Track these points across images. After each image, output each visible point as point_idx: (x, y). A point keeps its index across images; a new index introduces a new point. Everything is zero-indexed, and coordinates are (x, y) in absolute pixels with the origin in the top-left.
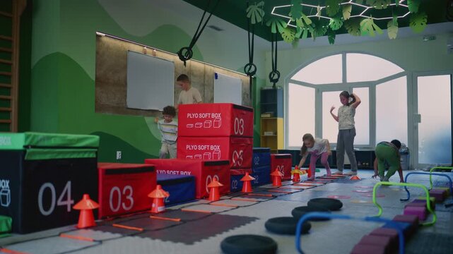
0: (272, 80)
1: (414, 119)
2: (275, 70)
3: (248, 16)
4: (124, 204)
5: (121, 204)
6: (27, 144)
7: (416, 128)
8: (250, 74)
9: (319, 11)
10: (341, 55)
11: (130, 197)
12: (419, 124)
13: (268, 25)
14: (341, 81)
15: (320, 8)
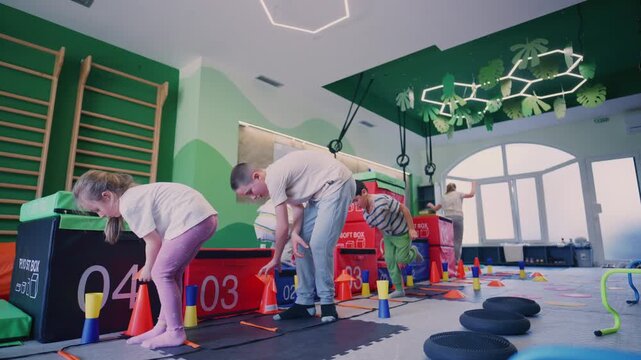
0: (427, 173)
1: (593, 210)
2: (430, 164)
3: (398, 104)
4: (223, 301)
5: (219, 301)
6: (60, 207)
7: (597, 219)
8: (403, 166)
9: (474, 91)
10: (499, 148)
11: (232, 291)
12: (600, 215)
13: (420, 114)
14: (502, 174)
15: (474, 87)
